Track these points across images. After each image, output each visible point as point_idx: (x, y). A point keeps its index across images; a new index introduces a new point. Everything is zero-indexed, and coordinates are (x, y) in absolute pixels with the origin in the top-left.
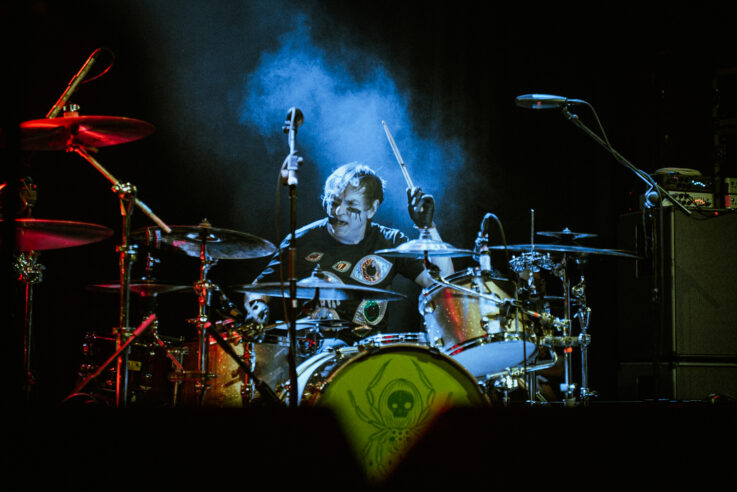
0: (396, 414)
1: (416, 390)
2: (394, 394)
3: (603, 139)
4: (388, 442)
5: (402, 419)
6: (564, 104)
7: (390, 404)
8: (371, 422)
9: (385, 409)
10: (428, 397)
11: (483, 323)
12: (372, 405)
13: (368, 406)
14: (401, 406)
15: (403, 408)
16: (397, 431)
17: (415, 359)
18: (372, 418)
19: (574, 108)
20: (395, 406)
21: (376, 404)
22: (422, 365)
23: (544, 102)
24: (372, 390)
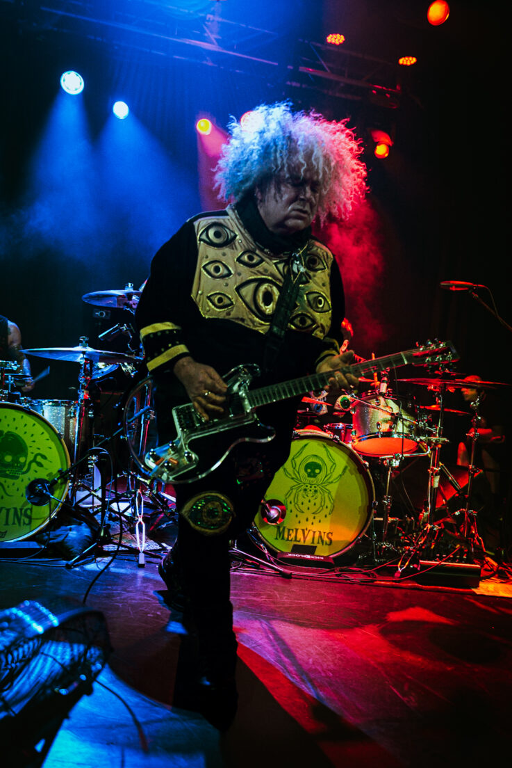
0: (309, 475)
1: (324, 462)
2: (308, 464)
3: (494, 309)
4: (302, 492)
5: (312, 479)
6: (471, 288)
7: (306, 470)
8: (293, 479)
9: (302, 472)
10: (332, 467)
11: (378, 424)
12: (294, 468)
13: (292, 469)
14: (313, 471)
15: (314, 473)
16: (309, 486)
17: (325, 444)
18: (294, 476)
19: (478, 291)
20: (309, 470)
21: (297, 468)
22: (330, 449)
23: (457, 286)
24: (296, 460)
